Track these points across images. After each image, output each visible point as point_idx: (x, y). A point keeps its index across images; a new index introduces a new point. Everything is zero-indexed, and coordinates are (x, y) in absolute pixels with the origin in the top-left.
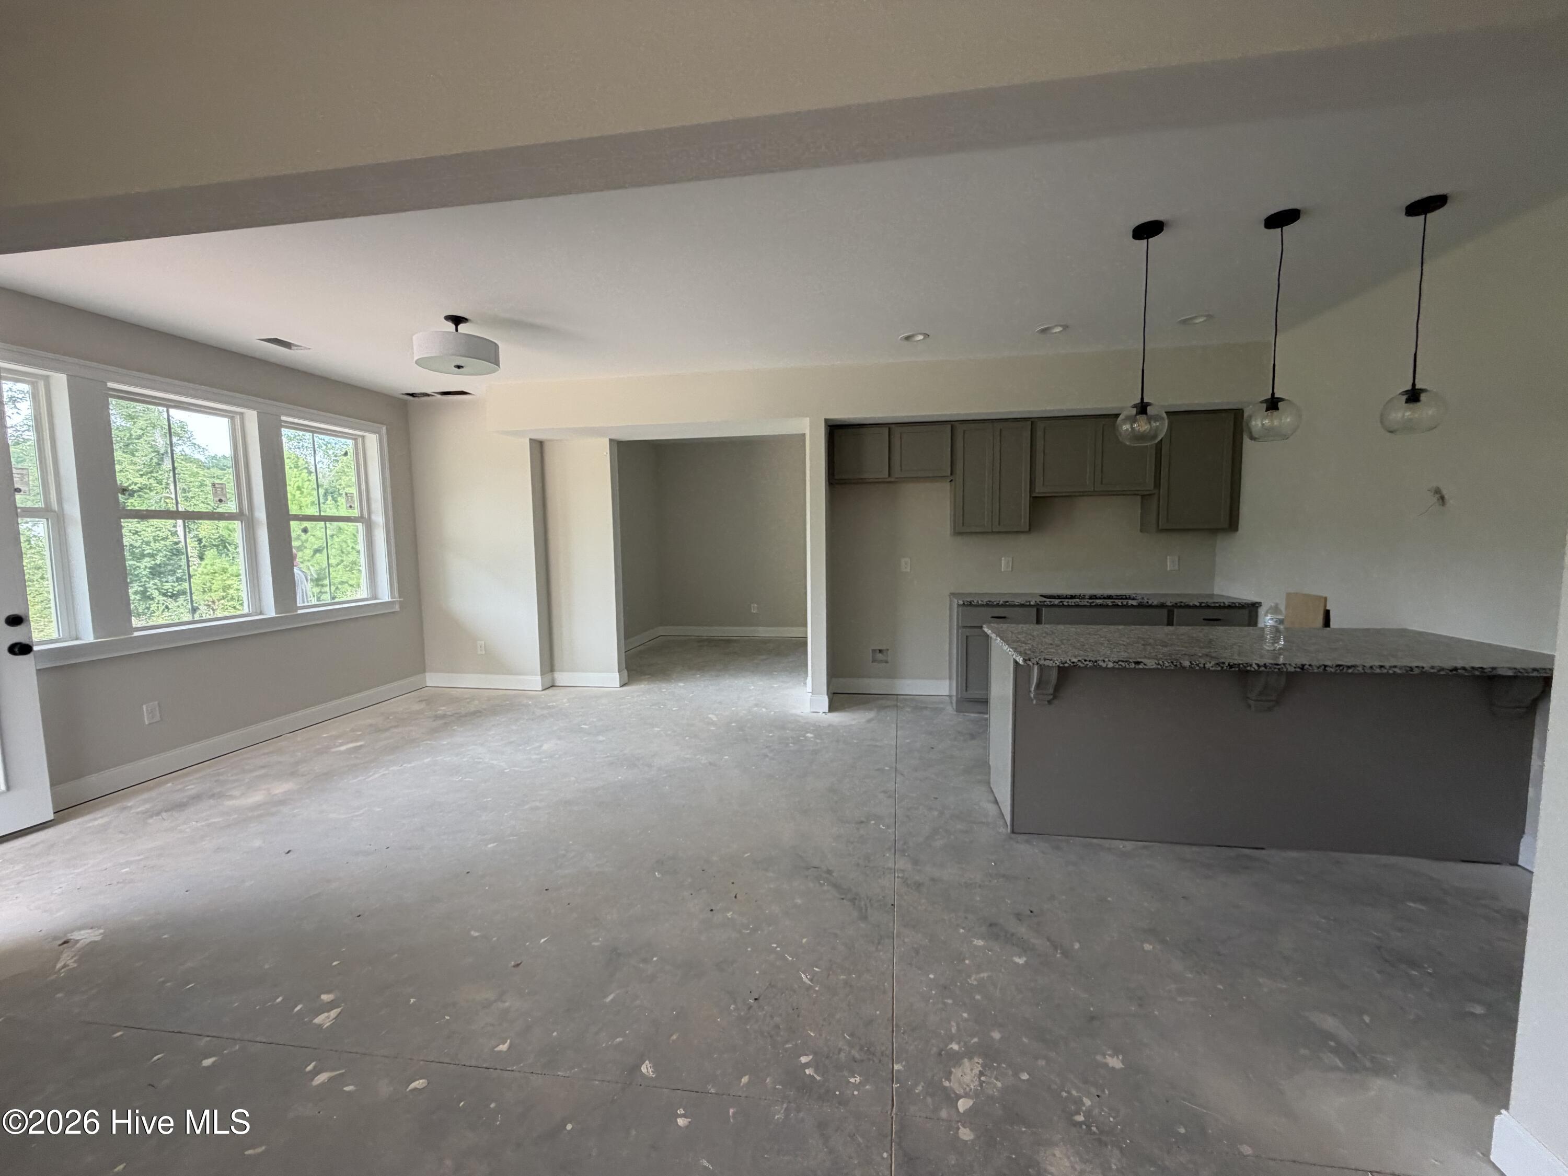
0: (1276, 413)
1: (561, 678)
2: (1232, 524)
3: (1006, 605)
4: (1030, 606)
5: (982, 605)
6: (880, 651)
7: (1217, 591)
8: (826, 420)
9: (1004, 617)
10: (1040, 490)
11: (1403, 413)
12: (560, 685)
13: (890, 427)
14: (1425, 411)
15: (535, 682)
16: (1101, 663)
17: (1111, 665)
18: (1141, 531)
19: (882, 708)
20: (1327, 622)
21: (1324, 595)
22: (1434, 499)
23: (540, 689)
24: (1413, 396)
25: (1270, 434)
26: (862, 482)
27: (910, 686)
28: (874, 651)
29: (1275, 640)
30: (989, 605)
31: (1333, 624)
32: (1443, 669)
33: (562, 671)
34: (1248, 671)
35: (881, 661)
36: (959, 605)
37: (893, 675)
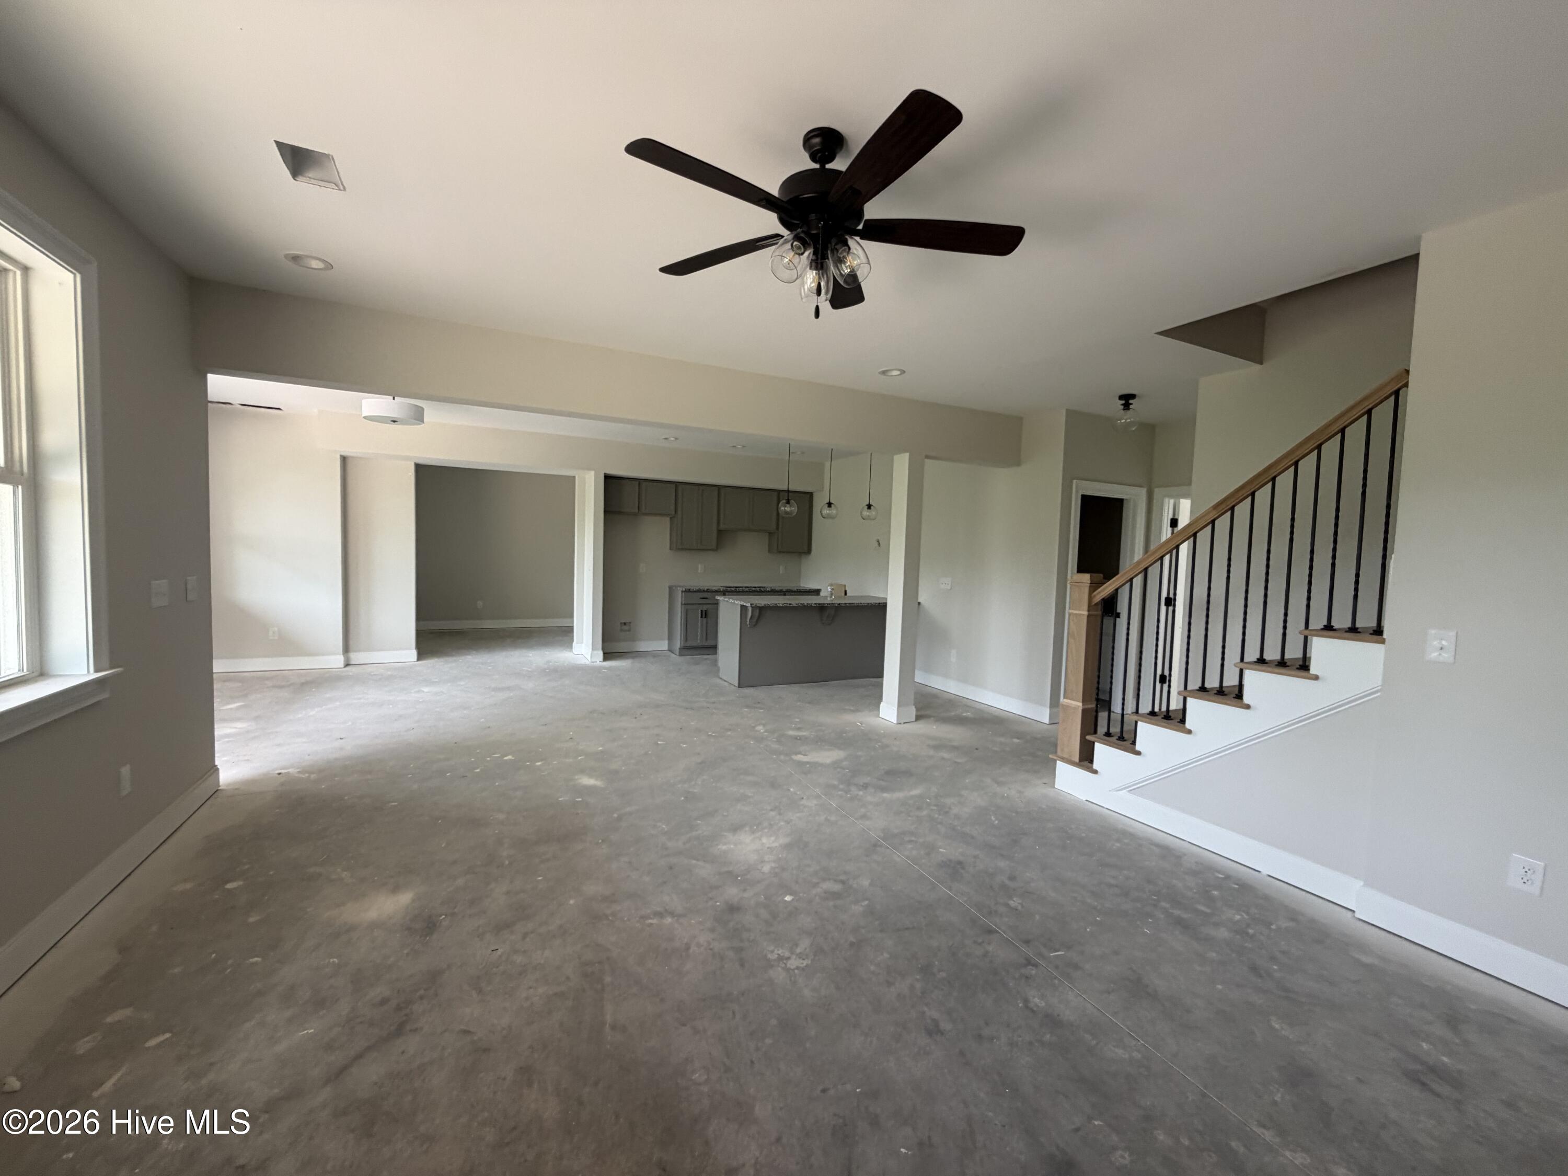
0: (830, 508)
1: (355, 657)
2: (809, 551)
3: (708, 591)
4: (720, 591)
5: (695, 591)
6: (625, 624)
7: (802, 585)
8: (605, 474)
9: (707, 598)
10: (722, 527)
11: (866, 513)
12: (354, 663)
13: (639, 481)
14: (872, 513)
15: (338, 661)
16: (779, 605)
17: (781, 605)
18: (769, 551)
19: (633, 658)
20: (846, 594)
21: (843, 583)
22: (877, 543)
23: (343, 666)
24: (869, 506)
25: (829, 517)
26: (620, 513)
27: (643, 646)
28: (621, 623)
29: (831, 597)
30: (699, 591)
31: (848, 594)
32: (876, 603)
33: (359, 651)
34: (824, 606)
35: (626, 631)
36: (682, 591)
37: (634, 639)
